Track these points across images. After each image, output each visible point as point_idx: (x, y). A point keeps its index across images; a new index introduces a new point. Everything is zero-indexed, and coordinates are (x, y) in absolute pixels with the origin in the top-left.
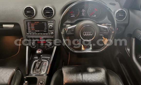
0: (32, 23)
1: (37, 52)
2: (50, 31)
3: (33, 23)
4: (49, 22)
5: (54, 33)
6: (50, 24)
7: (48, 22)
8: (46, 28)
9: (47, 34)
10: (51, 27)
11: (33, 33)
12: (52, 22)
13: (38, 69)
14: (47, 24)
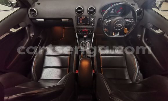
1: (84, 36)
3: (81, 18)
5: (94, 25)
7: (91, 17)
8: (89, 22)
9: (90, 25)
10: (92, 20)
11: (80, 25)
12: (93, 17)
13: (85, 46)
14: (90, 19)
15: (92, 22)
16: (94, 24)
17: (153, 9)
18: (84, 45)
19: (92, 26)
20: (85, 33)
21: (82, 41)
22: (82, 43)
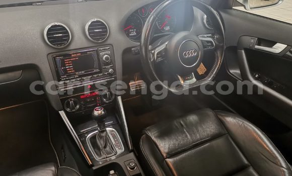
0: (66, 59)
2: (106, 68)
3: (68, 59)
4: (102, 49)
5: (114, 70)
6: (103, 53)
7: (100, 50)
8: (96, 64)
9: (101, 74)
10: (107, 58)
11: (71, 79)
12: (107, 48)
13: (105, 147)
14: (98, 55)
15: (108, 64)
16: (114, 68)
17: (233, 8)
18: (100, 143)
19: (110, 75)
20: (91, 102)
21: (88, 132)
22: (93, 139)
